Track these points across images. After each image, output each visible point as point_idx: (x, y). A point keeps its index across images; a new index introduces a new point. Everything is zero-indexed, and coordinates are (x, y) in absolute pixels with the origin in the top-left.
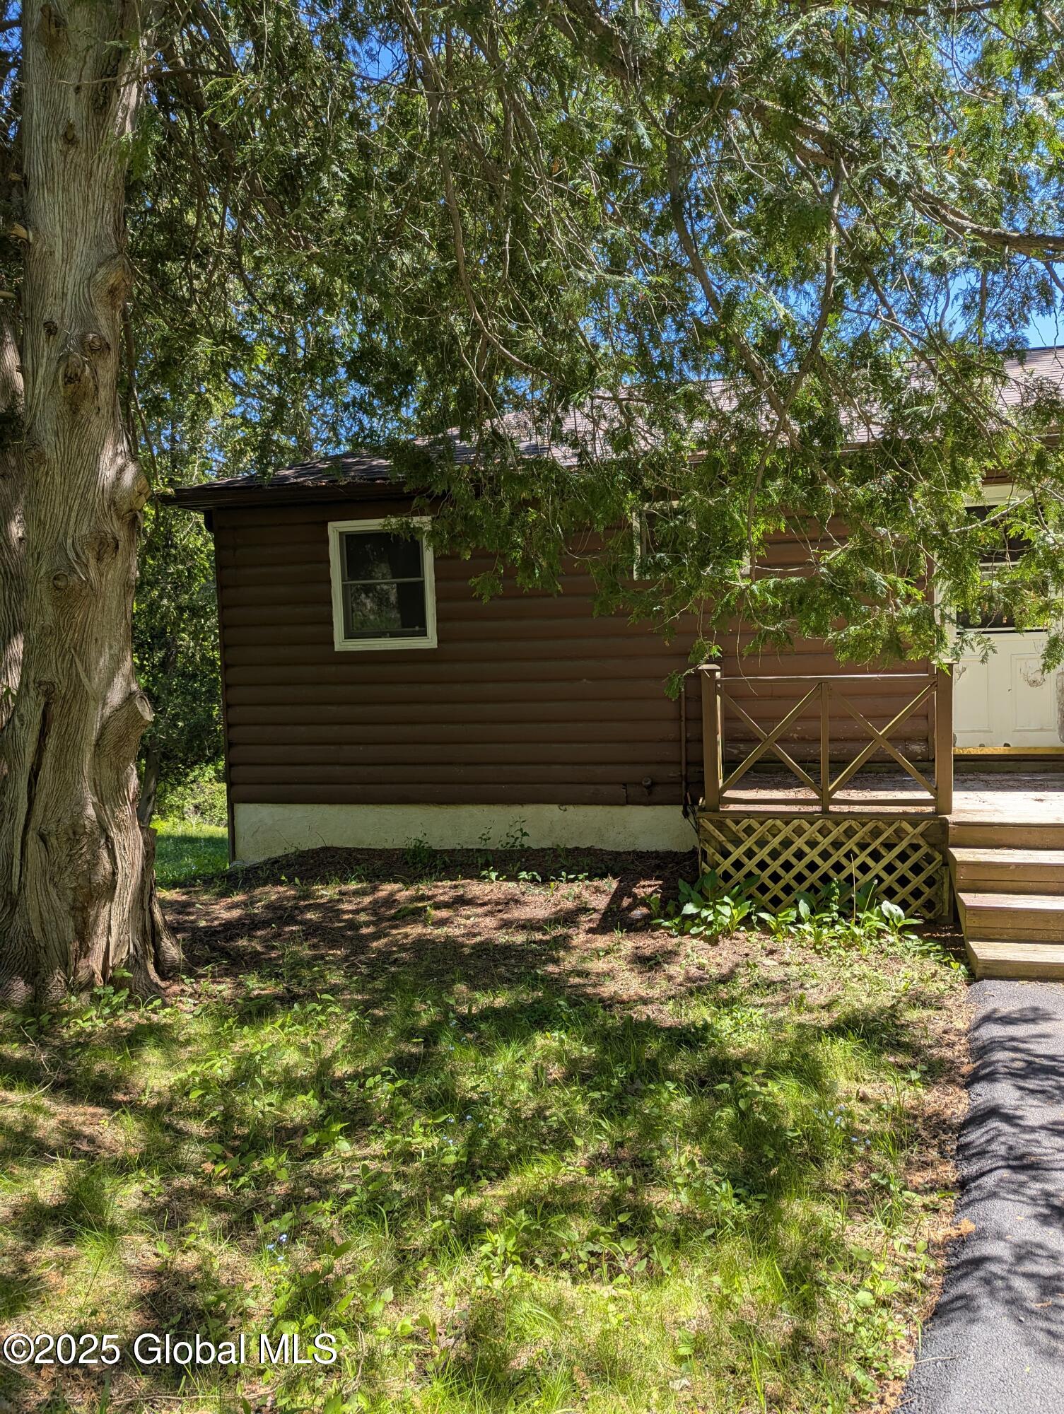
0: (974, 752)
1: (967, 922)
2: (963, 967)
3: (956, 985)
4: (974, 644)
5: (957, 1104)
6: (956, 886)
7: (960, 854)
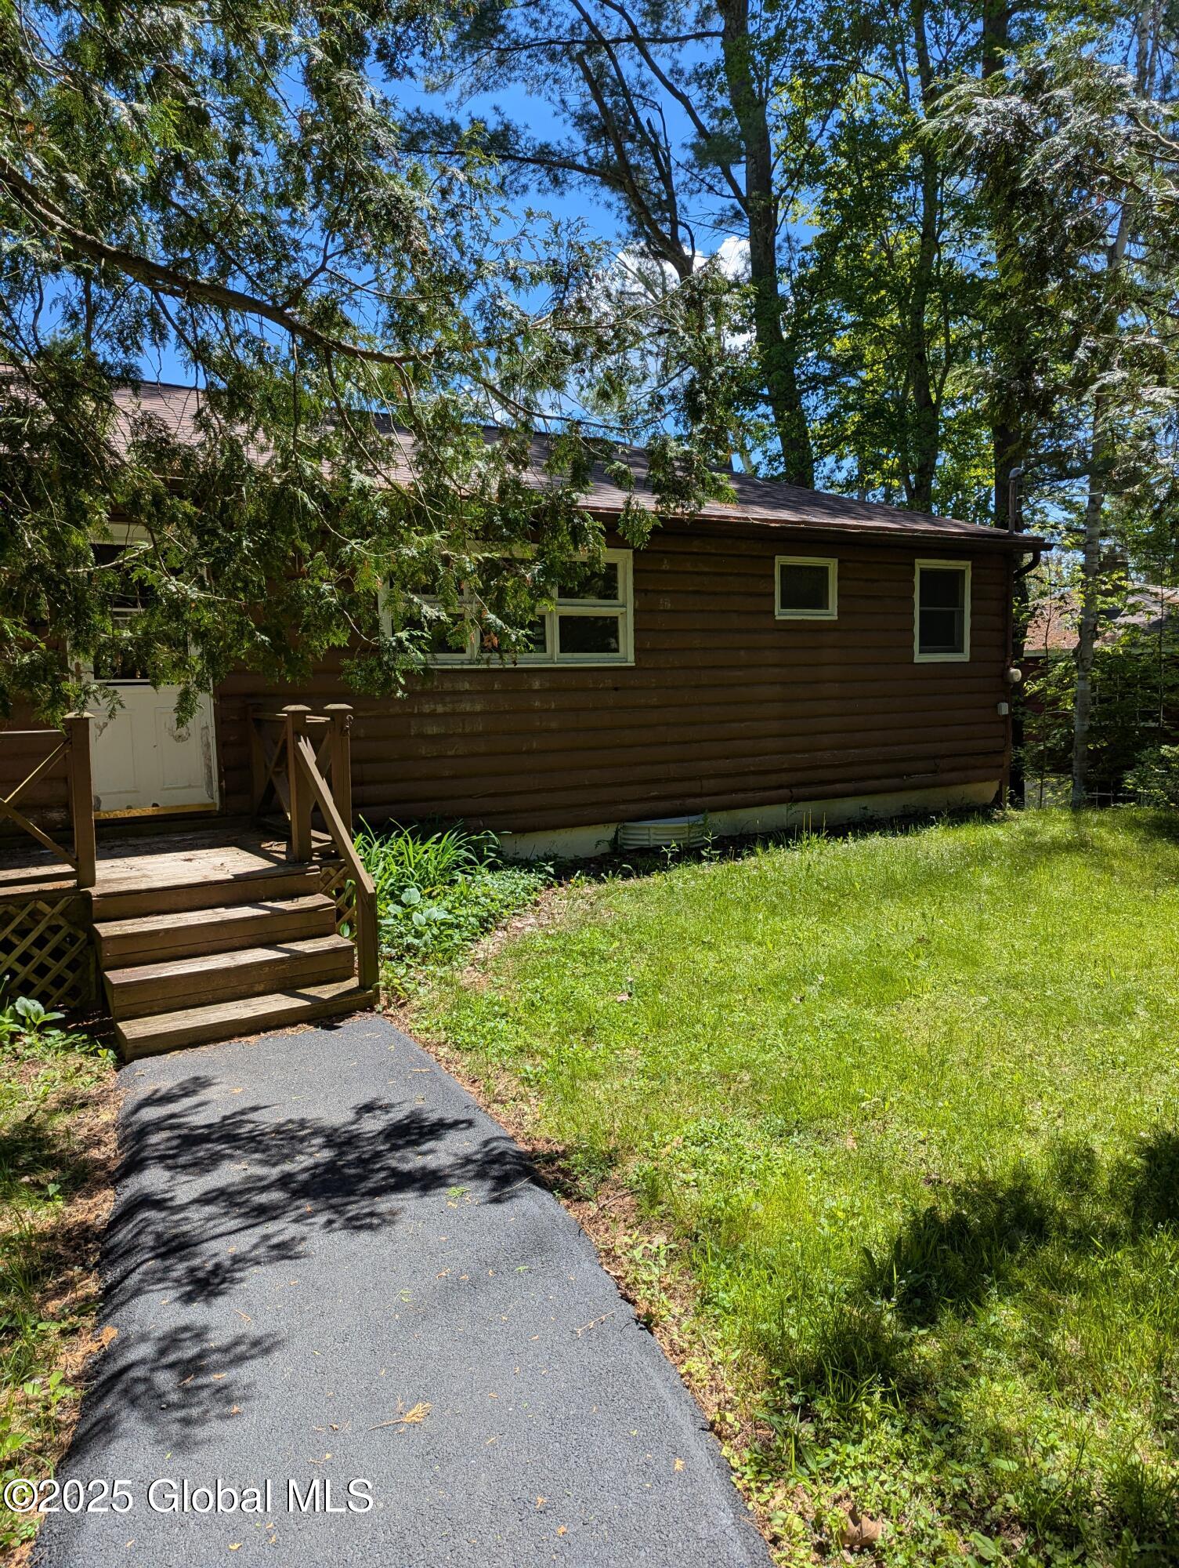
0: (120, 814)
1: (116, 1002)
2: (111, 1052)
3: (104, 1074)
4: (100, 697)
5: (100, 1207)
6: (103, 965)
7: (105, 929)
